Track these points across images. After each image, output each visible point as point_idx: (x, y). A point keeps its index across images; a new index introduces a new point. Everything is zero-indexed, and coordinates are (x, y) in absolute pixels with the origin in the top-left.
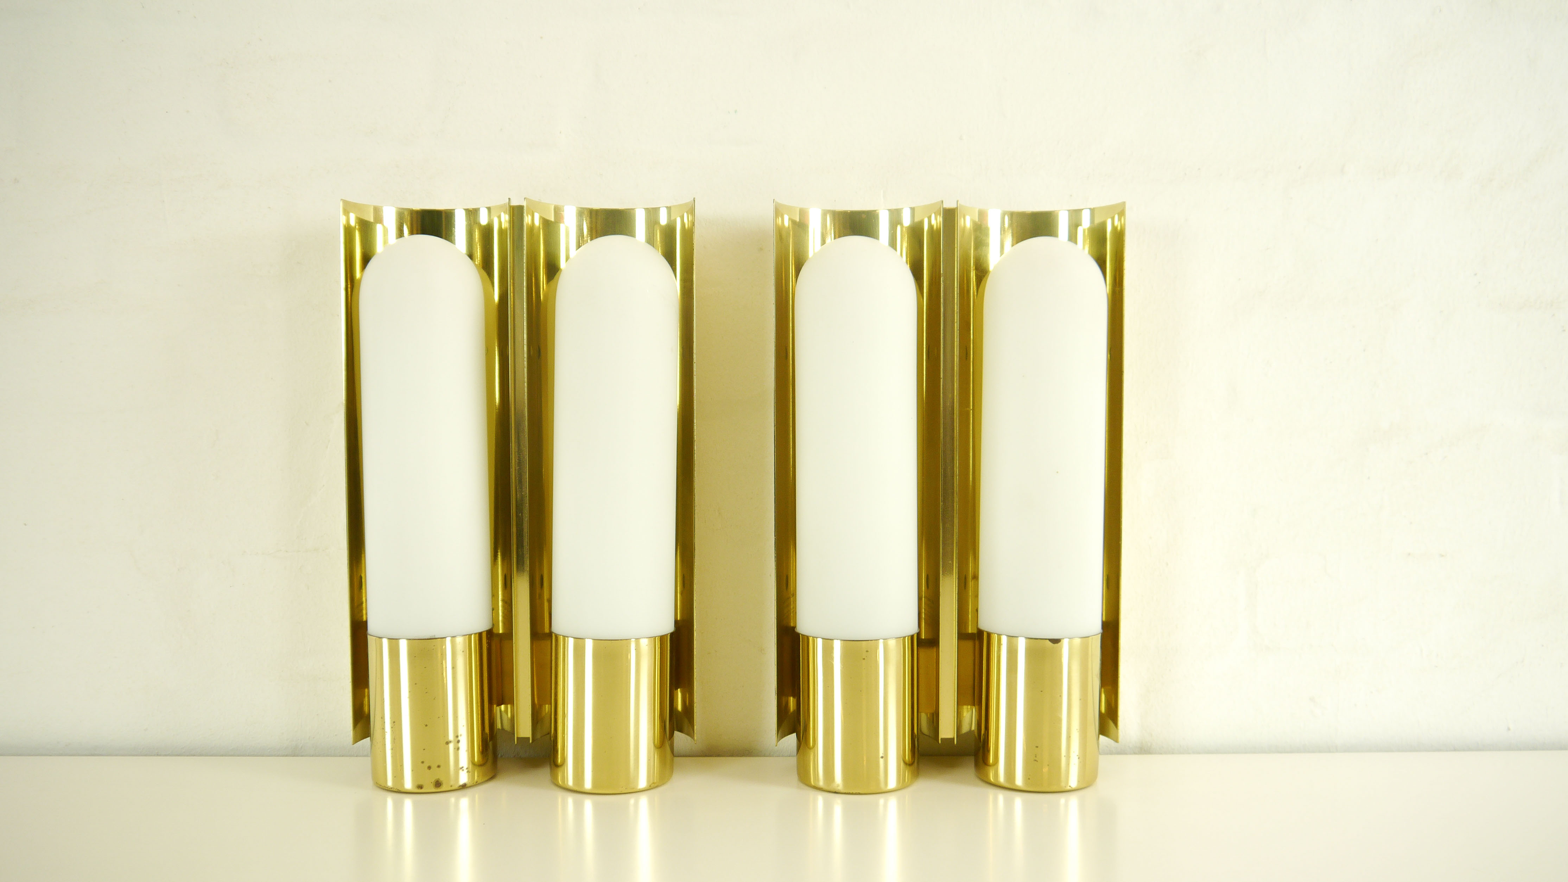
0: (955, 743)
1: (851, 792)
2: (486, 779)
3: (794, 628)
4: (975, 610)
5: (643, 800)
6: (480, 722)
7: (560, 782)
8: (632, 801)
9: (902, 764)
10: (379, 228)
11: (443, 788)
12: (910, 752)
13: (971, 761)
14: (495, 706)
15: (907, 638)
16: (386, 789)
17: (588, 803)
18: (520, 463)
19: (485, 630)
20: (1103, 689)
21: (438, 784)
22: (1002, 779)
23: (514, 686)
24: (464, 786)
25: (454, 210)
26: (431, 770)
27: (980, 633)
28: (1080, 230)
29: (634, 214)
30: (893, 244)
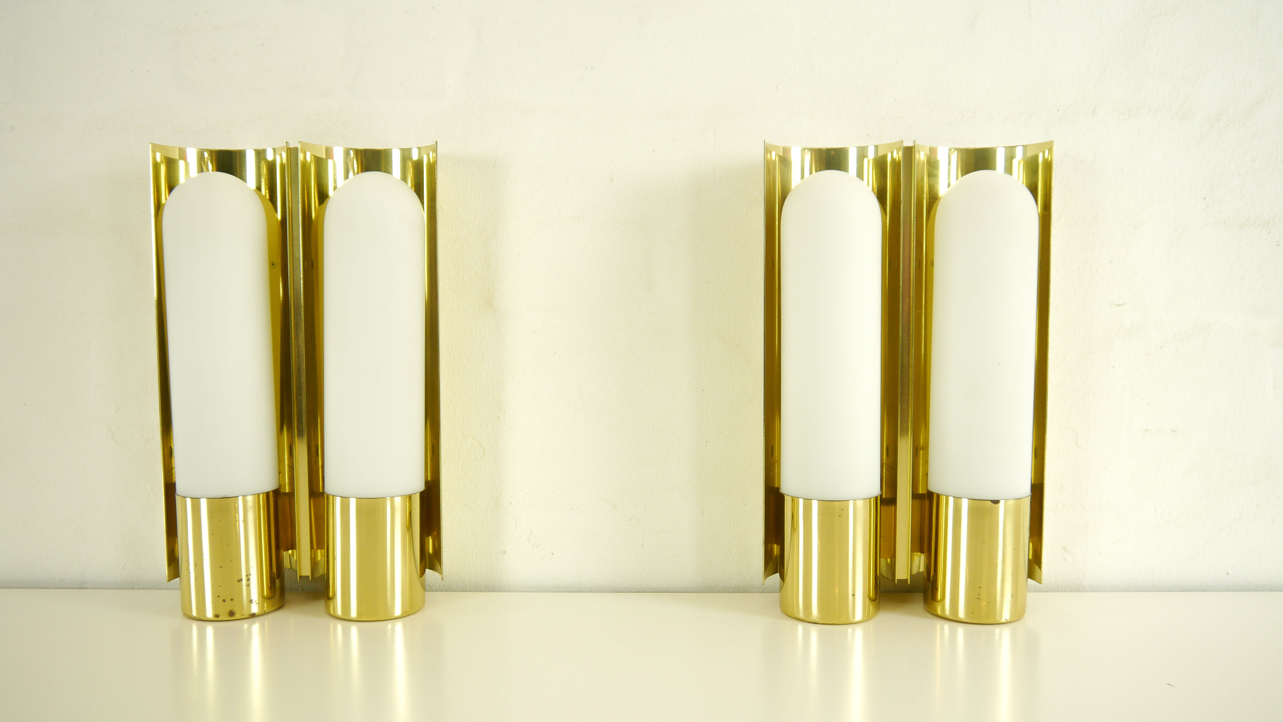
0: (909, 583)
1: (828, 623)
2: (275, 608)
3: (778, 489)
4: (926, 474)
5: (399, 626)
6: (268, 564)
7: (332, 612)
8: (389, 626)
9: (868, 600)
10: (181, 163)
11: (237, 616)
12: (874, 590)
13: (921, 596)
14: (282, 551)
15: (872, 498)
16: (191, 618)
17: (354, 629)
18: (298, 356)
19: (272, 490)
20: (1031, 540)
21: (232, 614)
22: (947, 612)
23: (297, 534)
24: (253, 616)
25: (245, 150)
26: (226, 602)
27: (930, 495)
28: (1015, 162)
29: (391, 153)
30: (860, 175)
